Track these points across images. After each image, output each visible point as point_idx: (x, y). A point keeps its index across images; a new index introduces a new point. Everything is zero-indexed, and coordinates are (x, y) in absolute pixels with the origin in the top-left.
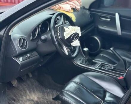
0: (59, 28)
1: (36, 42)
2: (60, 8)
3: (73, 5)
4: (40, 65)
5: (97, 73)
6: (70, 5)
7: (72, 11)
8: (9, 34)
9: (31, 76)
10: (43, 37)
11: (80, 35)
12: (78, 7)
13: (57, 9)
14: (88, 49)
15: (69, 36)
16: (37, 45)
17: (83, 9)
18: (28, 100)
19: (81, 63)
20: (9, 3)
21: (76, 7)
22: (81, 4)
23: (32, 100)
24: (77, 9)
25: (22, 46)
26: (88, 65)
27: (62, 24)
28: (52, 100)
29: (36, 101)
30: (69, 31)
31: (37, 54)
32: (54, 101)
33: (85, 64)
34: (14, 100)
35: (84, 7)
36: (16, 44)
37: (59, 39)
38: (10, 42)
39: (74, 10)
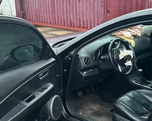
0: (115, 51)
1: (97, 61)
2: (122, 35)
3: (134, 32)
4: (101, 81)
5: (148, 91)
6: (131, 32)
7: (133, 38)
8: (78, 54)
9: (93, 90)
10: (102, 57)
11: (132, 57)
12: (139, 34)
13: (119, 36)
14: (142, 70)
15: (123, 57)
16: (98, 63)
17: (145, 36)
18: (90, 109)
19: (135, 82)
20: (82, 28)
21: (137, 34)
22: (143, 31)
23: (93, 110)
24: (138, 36)
25: (86, 63)
26: (142, 84)
27: (119, 48)
28: (109, 111)
29: (96, 111)
30: (123, 53)
31: (98, 71)
32: (111, 112)
33: (139, 83)
34: (78, 107)
35: (147, 34)
36: (82, 61)
37: (115, 59)
38: (78, 60)
39: (135, 36)
